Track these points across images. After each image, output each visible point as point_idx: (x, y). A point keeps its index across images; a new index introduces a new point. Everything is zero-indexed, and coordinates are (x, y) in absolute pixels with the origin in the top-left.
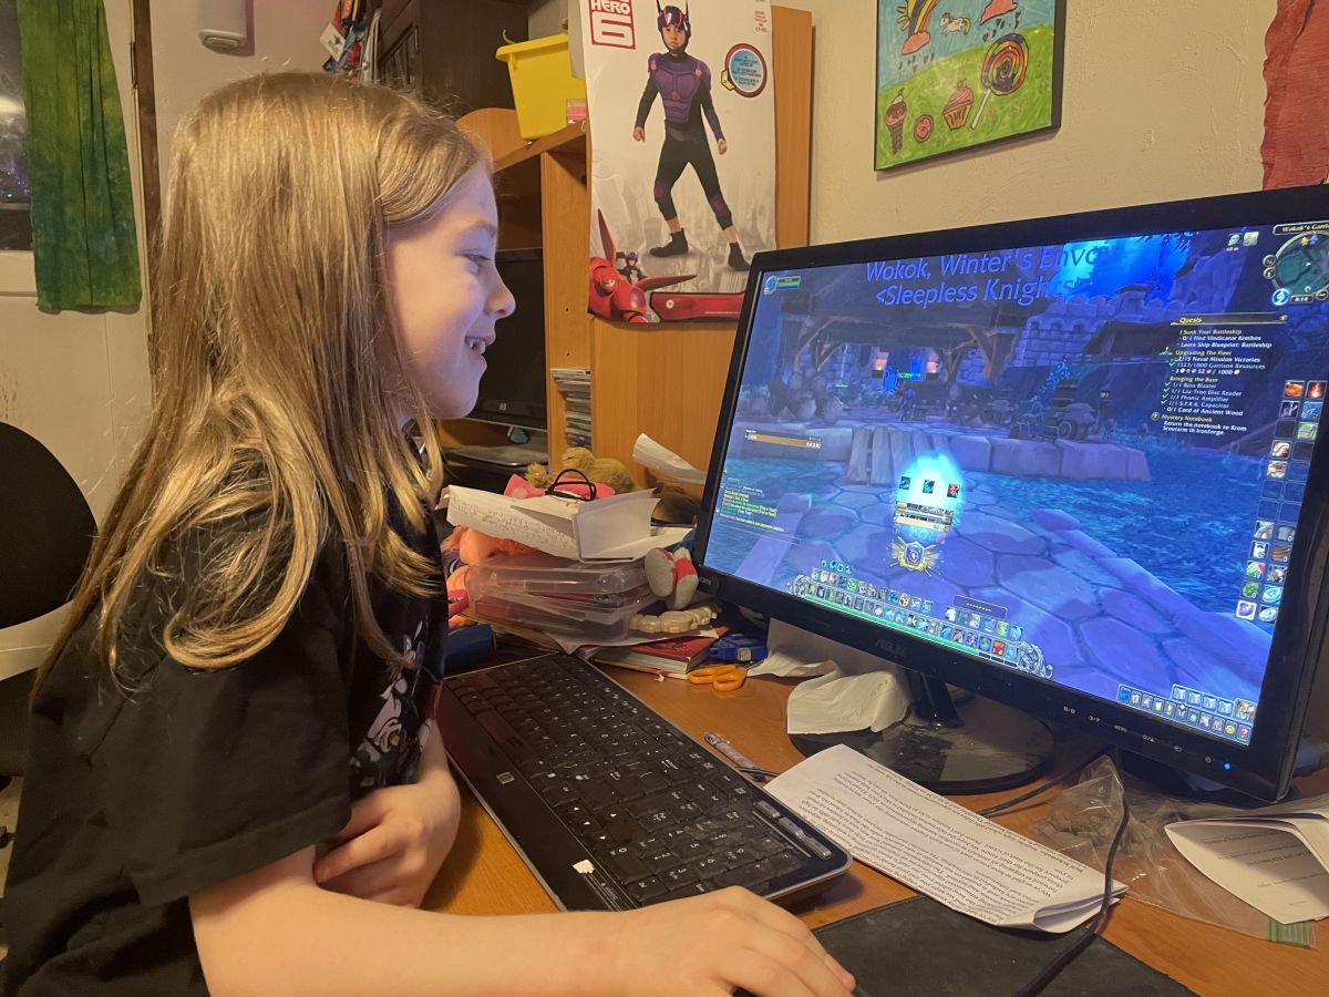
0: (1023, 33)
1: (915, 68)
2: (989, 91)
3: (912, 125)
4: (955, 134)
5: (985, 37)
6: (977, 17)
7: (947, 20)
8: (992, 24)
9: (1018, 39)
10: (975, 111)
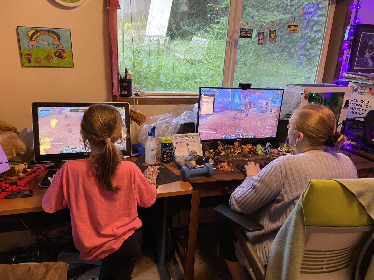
0: (64, 50)
1: (33, 48)
2: (57, 58)
3: (34, 59)
4: (48, 63)
5: (54, 47)
6: (51, 43)
7: (42, 41)
8: (56, 46)
9: (63, 50)
10: (53, 60)
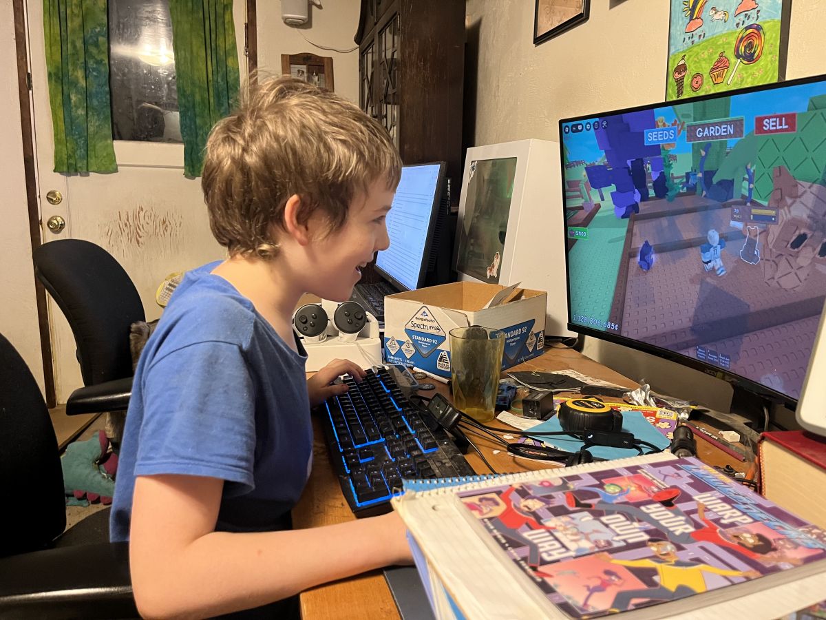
0: (761, 24)
1: (693, 42)
2: (739, 60)
3: (690, 80)
4: (716, 88)
5: (738, 25)
6: (733, 10)
7: (714, 12)
8: (742, 17)
9: (759, 28)
10: (729, 73)
